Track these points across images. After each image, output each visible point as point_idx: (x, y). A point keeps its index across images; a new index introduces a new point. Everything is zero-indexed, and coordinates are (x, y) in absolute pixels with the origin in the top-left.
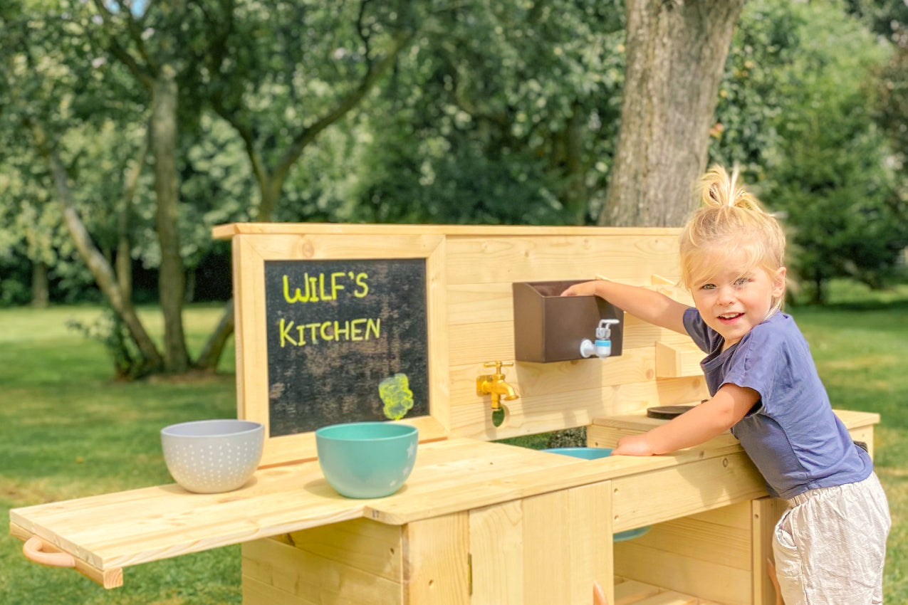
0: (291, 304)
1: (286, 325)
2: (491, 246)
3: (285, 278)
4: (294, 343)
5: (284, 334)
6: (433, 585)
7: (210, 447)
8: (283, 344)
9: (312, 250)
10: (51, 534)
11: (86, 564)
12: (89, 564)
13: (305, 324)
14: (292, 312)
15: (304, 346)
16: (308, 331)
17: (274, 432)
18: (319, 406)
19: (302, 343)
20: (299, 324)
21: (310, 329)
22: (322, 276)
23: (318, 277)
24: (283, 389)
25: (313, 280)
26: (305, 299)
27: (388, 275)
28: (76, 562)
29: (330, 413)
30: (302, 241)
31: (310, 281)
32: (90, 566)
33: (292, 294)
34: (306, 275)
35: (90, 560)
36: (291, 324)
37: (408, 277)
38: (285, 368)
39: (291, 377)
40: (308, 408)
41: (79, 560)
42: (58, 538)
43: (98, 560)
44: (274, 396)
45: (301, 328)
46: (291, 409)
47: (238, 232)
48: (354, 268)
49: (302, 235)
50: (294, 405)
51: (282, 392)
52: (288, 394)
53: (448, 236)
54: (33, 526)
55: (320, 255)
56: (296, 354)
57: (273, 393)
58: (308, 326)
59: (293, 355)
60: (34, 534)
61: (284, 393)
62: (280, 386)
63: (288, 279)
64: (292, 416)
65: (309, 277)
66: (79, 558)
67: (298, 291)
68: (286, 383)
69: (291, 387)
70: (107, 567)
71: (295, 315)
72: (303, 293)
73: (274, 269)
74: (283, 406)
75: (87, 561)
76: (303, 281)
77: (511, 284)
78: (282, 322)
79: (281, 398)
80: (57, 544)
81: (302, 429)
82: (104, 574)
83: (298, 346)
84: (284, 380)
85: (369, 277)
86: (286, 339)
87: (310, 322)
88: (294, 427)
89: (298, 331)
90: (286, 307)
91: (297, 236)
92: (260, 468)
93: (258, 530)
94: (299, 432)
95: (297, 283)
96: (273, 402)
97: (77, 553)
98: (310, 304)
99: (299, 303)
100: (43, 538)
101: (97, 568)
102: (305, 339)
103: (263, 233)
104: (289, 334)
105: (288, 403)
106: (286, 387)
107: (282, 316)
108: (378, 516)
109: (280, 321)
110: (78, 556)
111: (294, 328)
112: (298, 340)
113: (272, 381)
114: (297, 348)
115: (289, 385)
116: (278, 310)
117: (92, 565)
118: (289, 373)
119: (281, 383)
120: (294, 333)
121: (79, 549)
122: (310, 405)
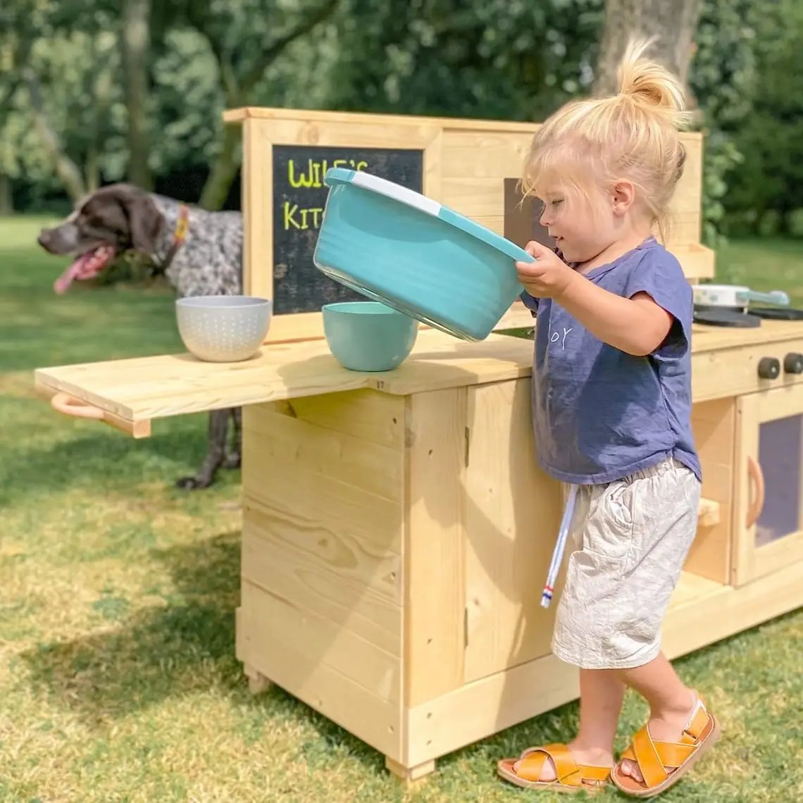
0: (295, 189)
1: (290, 208)
2: (485, 141)
3: (291, 163)
4: (298, 226)
5: (288, 217)
6: (432, 454)
7: (223, 318)
8: (287, 227)
9: (316, 137)
10: (78, 389)
11: (115, 416)
12: (119, 415)
13: (308, 208)
14: (296, 197)
15: (306, 230)
16: (310, 216)
17: (277, 311)
18: (318, 288)
19: (305, 226)
20: (303, 208)
21: (312, 214)
22: (325, 163)
23: (321, 164)
24: (285, 270)
25: (317, 166)
26: (308, 185)
27: (386, 165)
28: (105, 414)
29: (328, 296)
30: (308, 128)
31: (313, 167)
32: (119, 417)
33: (297, 179)
34: (310, 161)
35: (120, 413)
36: (296, 207)
37: (405, 168)
38: (288, 250)
39: (293, 259)
40: (308, 289)
41: (108, 412)
42: (86, 393)
43: (129, 411)
44: (278, 276)
45: (304, 212)
46: (293, 290)
47: (249, 115)
48: (354, 156)
49: (308, 121)
50: (296, 286)
51: (285, 273)
52: (290, 274)
53: (446, 129)
54: (60, 383)
55: (323, 142)
56: (299, 238)
57: (277, 274)
58: (311, 210)
59: (296, 238)
60: (60, 391)
61: (287, 273)
62: (283, 267)
63: (294, 164)
64: (293, 296)
65: (313, 163)
66: (107, 410)
67: (303, 176)
68: (288, 265)
69: (293, 268)
70: (137, 417)
71: (299, 199)
72: (307, 179)
73: (282, 153)
74: (286, 287)
75: (116, 413)
76: (307, 167)
77: (503, 179)
78: (287, 205)
79: (284, 279)
80: (85, 398)
81: (301, 309)
82: (134, 424)
83: (301, 229)
84: (287, 261)
85: (369, 166)
86: (289, 221)
87: (312, 207)
88: (296, 307)
89: (301, 215)
90: (291, 191)
91: (303, 123)
92: (266, 344)
93: (272, 393)
94: (300, 312)
95: (302, 169)
96: (276, 282)
97: (106, 406)
98: (312, 189)
99: (303, 188)
100: (70, 395)
101: (127, 419)
102: (307, 223)
103: (273, 118)
104: (293, 217)
105: (290, 284)
106: (288, 268)
107: (287, 200)
108: (382, 387)
109: (285, 204)
110: (107, 408)
111: (297, 212)
112: (301, 224)
113: (276, 261)
114: (300, 231)
115: (291, 266)
116: (283, 193)
117: (121, 417)
118: (291, 255)
119: (284, 264)
120: (297, 217)
121: (109, 402)
122: (309, 286)
